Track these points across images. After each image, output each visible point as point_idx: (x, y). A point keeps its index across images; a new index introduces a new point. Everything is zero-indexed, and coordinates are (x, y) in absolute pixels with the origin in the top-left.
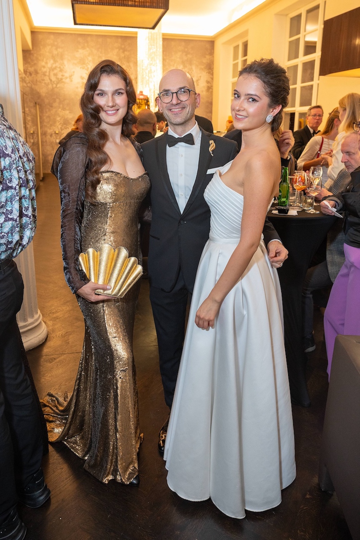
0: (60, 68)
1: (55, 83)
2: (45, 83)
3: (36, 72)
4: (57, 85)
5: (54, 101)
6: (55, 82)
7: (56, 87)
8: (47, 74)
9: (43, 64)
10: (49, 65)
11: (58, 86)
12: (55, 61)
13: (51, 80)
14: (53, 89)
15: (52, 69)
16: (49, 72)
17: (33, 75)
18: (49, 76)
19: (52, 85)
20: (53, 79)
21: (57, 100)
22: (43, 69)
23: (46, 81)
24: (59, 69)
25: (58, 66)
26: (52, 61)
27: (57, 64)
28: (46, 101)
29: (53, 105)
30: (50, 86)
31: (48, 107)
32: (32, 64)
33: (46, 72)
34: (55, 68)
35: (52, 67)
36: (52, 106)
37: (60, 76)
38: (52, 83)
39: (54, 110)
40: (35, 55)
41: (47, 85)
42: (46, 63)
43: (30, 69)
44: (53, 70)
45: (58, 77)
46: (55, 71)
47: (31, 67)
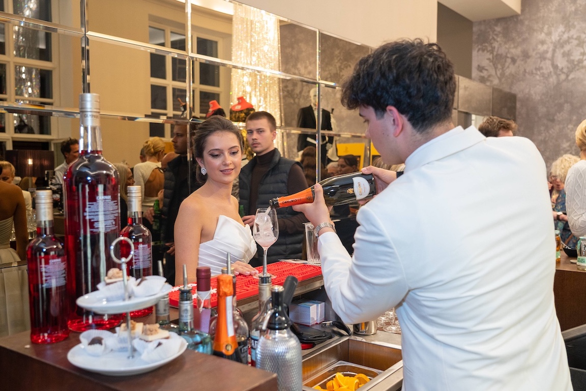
0: (578, 38)
1: (563, 73)
2: (543, 75)
3: (526, 56)
4: (568, 76)
5: (560, 108)
6: (565, 70)
7: (566, 79)
8: (549, 55)
9: (542, 36)
10: (555, 37)
11: (571, 76)
12: (568, 27)
13: (555, 67)
14: (559, 83)
15: (560, 44)
16: (554, 51)
17: (518, 62)
18: (552, 59)
19: (558, 75)
20: (561, 63)
21: (567, 107)
22: (540, 46)
23: (545, 71)
24: (575, 42)
25: (575, 36)
26: (561, 28)
27: (573, 33)
28: (542, 110)
29: (556, 118)
30: (553, 80)
31: (545, 121)
32: (520, 40)
33: (546, 52)
34: (567, 41)
35: (560, 39)
36: (553, 121)
37: (576, 56)
38: (559, 72)
39: (557, 128)
40: (526, 23)
41: (546, 77)
42: (549, 34)
43: (513, 51)
44: (562, 47)
45: (572, 58)
46: (567, 48)
47: (516, 47)
